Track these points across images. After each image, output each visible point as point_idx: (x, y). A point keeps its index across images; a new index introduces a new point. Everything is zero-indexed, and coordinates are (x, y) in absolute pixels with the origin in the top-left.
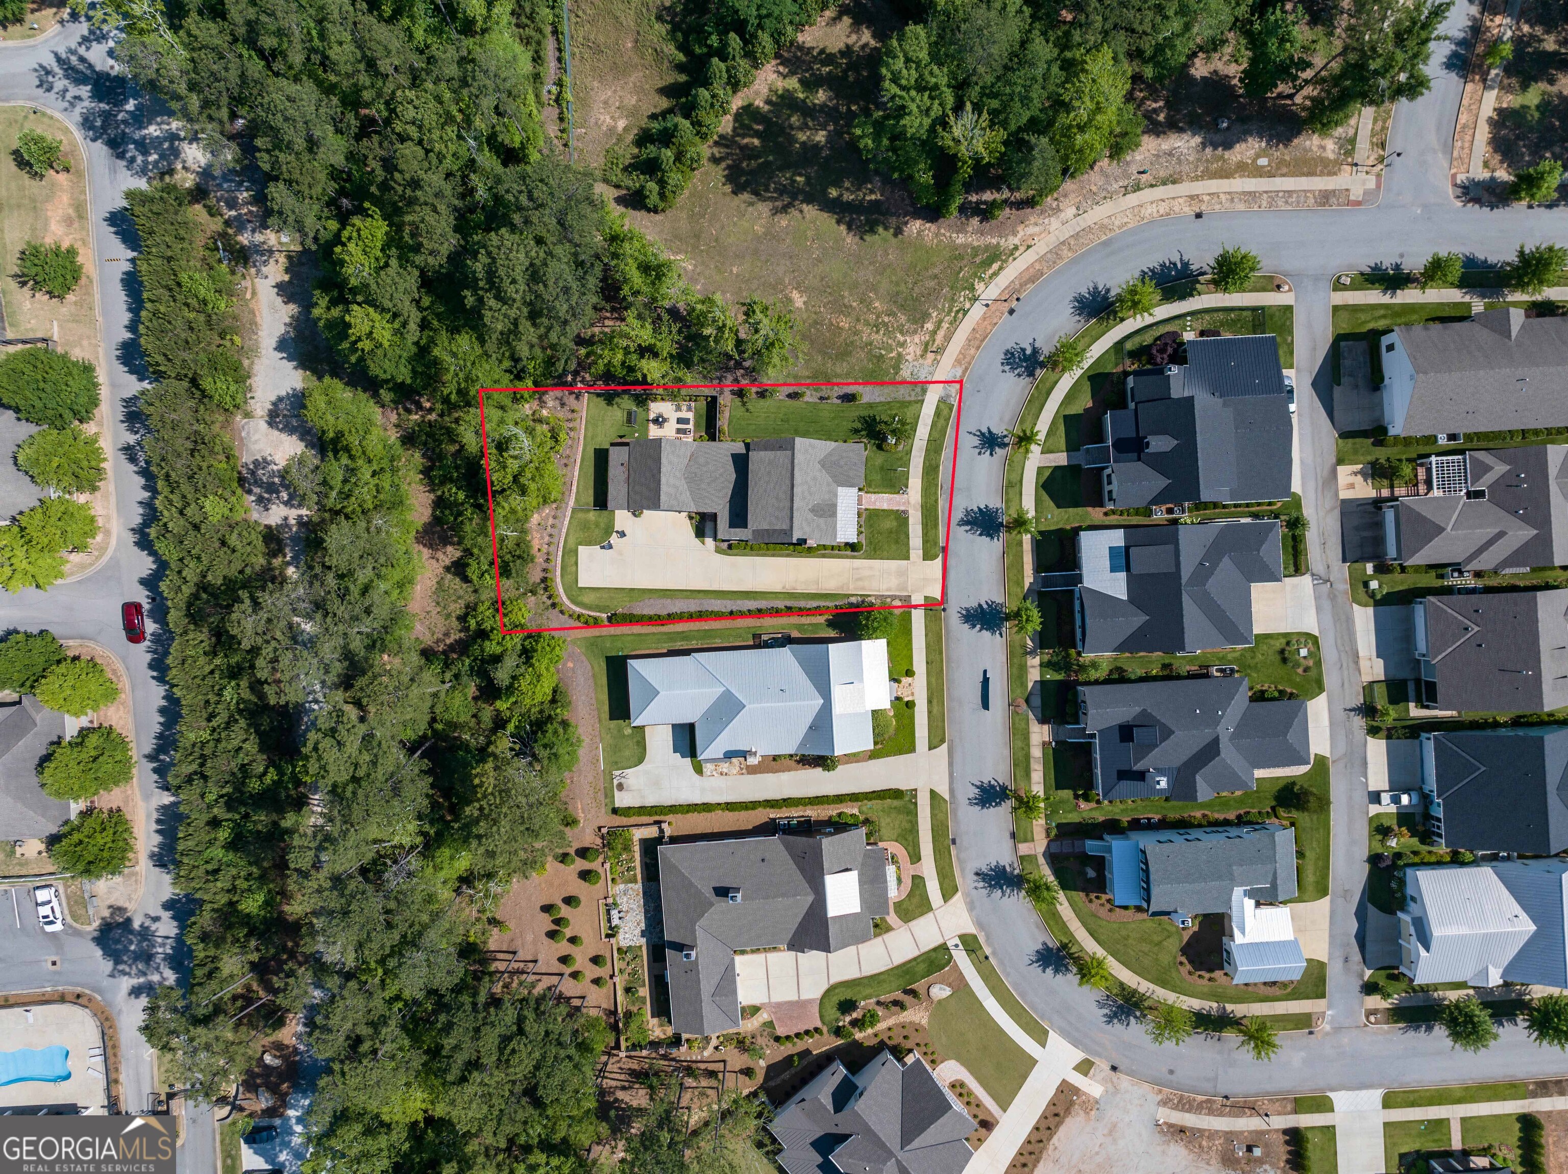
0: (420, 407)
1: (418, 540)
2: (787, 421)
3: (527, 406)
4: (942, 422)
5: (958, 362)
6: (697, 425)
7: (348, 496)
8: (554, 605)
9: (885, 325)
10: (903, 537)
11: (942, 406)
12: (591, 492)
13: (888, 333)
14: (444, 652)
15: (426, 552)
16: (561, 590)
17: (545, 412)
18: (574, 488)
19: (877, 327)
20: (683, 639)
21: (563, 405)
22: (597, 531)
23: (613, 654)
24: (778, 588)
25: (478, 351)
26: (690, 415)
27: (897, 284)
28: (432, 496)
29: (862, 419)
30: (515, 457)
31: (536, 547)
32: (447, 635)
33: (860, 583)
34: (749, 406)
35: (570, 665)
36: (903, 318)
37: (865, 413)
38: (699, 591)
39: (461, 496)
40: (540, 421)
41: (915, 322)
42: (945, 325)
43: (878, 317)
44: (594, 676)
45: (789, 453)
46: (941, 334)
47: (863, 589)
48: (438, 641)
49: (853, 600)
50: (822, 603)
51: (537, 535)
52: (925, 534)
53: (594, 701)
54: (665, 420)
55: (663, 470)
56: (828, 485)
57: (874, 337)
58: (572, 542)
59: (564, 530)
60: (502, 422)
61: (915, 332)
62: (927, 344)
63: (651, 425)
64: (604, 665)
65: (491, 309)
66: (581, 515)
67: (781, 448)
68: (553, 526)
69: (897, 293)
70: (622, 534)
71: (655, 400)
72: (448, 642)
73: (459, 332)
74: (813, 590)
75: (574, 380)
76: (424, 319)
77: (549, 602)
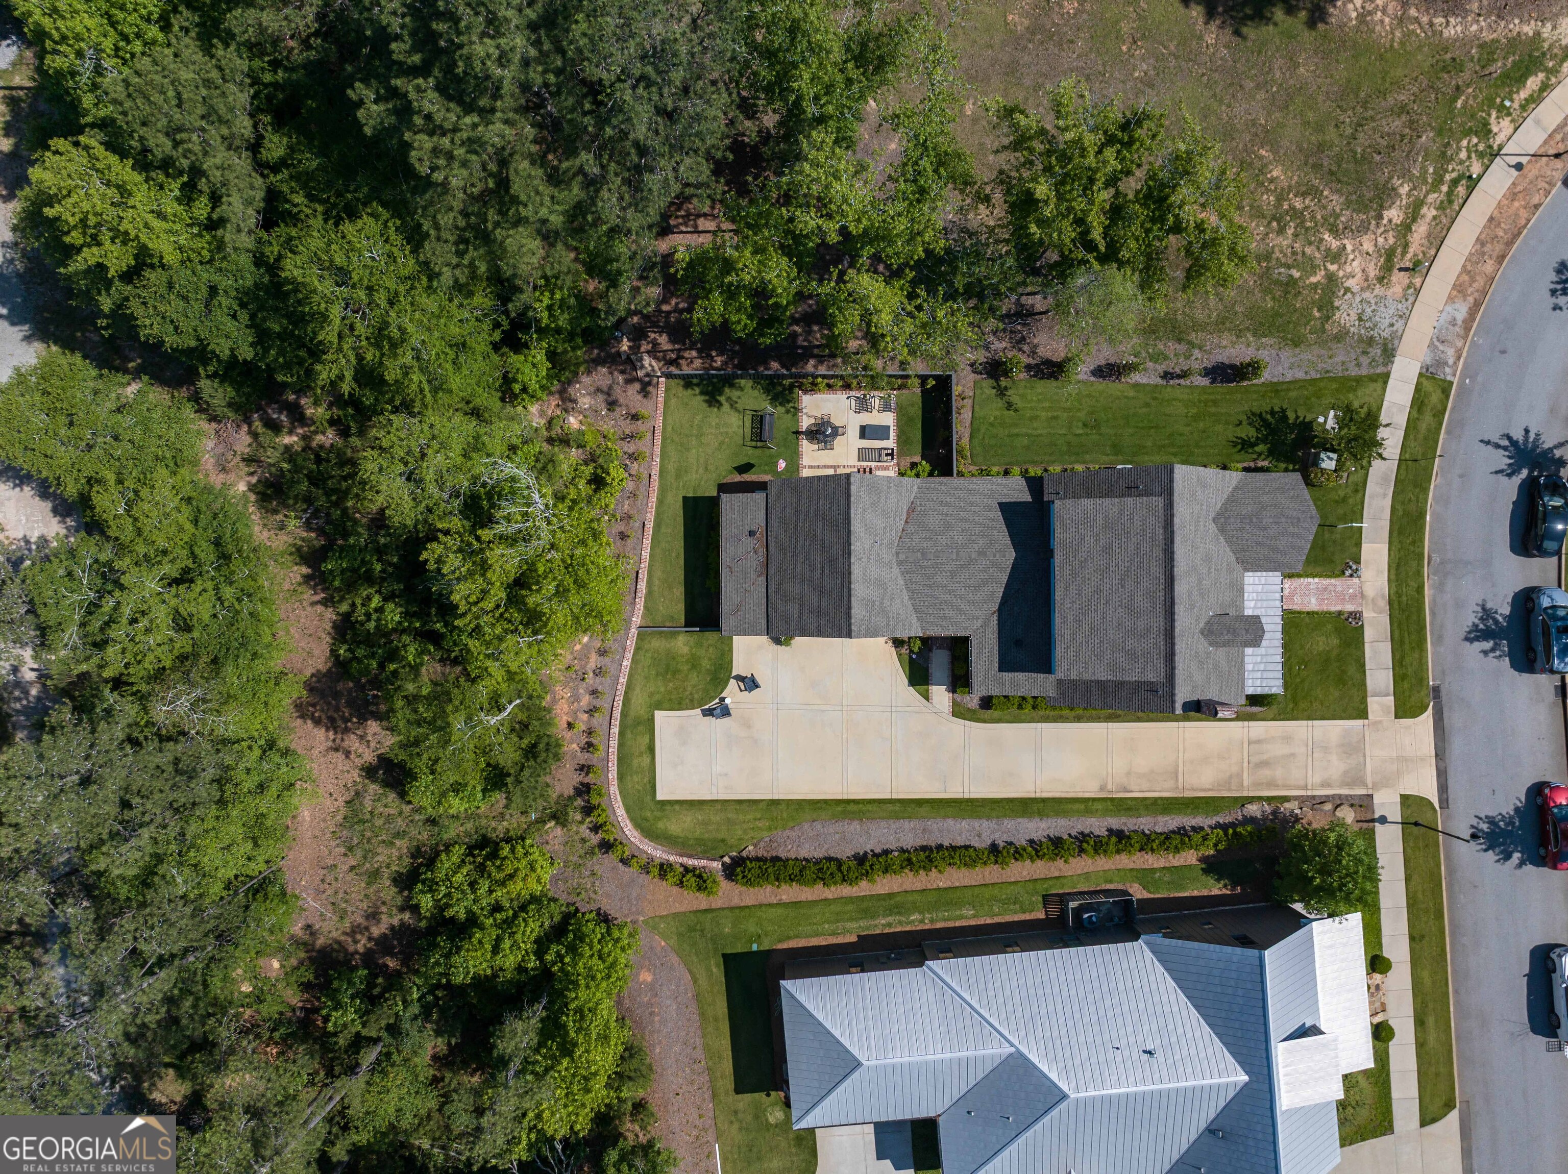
0: (298, 417)
1: (302, 710)
2: (1097, 426)
3: (534, 409)
4: (1428, 419)
5: (1459, 289)
6: (903, 439)
7: (100, 645)
8: (607, 846)
9: (1297, 214)
10: (1352, 670)
11: (1427, 385)
12: (679, 592)
13: (1302, 231)
14: (368, 958)
15: (320, 737)
16: (621, 812)
17: (573, 422)
18: (642, 586)
19: (1279, 220)
20: (891, 911)
21: (612, 405)
22: (694, 678)
23: (739, 948)
24: (1090, 790)
25: (408, 265)
26: (888, 419)
27: (1319, 128)
28: (330, 615)
29: (1258, 419)
30: (510, 540)
31: (562, 721)
32: (373, 916)
33: (1266, 773)
34: (1013, 395)
35: (646, 977)
36: (1335, 201)
37: (1263, 406)
38: (920, 802)
39: (393, 615)
40: (565, 441)
41: (1362, 206)
42: (1429, 212)
43: (1280, 199)
44: (697, 996)
45: (1158, 502)
46: (1420, 230)
47: (1271, 784)
48: (355, 931)
49: (1253, 809)
50: (1189, 821)
51: (563, 693)
52: (1399, 663)
53: (699, 1054)
54: (837, 431)
55: (856, 546)
56: (1230, 570)
57: (1275, 241)
58: (639, 701)
59: (623, 680)
60: (475, 447)
61: (1364, 228)
62: (1390, 254)
63: (805, 444)
64: (718, 972)
65: (434, 129)
66: (656, 643)
67: (1131, 489)
68: (599, 672)
69: (1321, 147)
70: (750, 684)
71: (813, 388)
72: (376, 931)
73: (353, 215)
74: (1163, 790)
75: (635, 349)
76: (272, 196)
77: (595, 839)
